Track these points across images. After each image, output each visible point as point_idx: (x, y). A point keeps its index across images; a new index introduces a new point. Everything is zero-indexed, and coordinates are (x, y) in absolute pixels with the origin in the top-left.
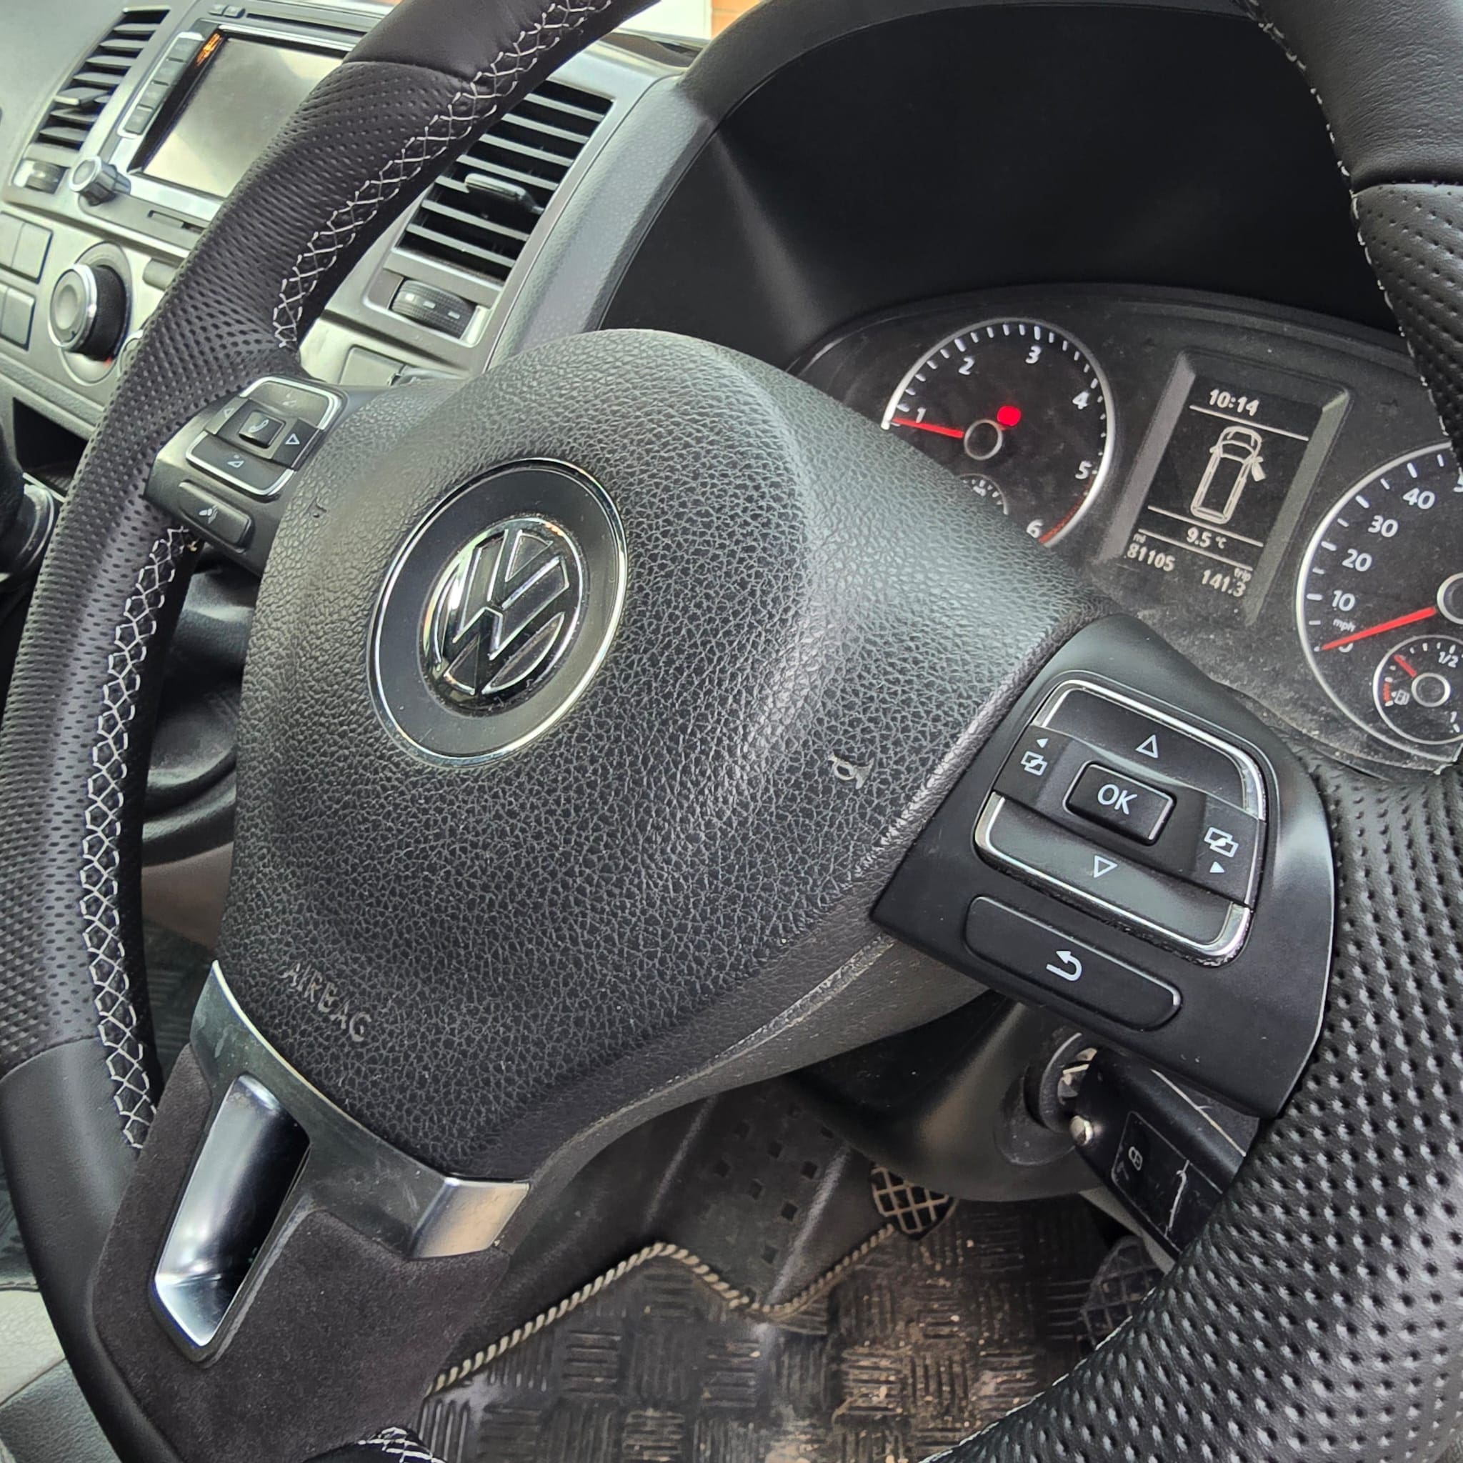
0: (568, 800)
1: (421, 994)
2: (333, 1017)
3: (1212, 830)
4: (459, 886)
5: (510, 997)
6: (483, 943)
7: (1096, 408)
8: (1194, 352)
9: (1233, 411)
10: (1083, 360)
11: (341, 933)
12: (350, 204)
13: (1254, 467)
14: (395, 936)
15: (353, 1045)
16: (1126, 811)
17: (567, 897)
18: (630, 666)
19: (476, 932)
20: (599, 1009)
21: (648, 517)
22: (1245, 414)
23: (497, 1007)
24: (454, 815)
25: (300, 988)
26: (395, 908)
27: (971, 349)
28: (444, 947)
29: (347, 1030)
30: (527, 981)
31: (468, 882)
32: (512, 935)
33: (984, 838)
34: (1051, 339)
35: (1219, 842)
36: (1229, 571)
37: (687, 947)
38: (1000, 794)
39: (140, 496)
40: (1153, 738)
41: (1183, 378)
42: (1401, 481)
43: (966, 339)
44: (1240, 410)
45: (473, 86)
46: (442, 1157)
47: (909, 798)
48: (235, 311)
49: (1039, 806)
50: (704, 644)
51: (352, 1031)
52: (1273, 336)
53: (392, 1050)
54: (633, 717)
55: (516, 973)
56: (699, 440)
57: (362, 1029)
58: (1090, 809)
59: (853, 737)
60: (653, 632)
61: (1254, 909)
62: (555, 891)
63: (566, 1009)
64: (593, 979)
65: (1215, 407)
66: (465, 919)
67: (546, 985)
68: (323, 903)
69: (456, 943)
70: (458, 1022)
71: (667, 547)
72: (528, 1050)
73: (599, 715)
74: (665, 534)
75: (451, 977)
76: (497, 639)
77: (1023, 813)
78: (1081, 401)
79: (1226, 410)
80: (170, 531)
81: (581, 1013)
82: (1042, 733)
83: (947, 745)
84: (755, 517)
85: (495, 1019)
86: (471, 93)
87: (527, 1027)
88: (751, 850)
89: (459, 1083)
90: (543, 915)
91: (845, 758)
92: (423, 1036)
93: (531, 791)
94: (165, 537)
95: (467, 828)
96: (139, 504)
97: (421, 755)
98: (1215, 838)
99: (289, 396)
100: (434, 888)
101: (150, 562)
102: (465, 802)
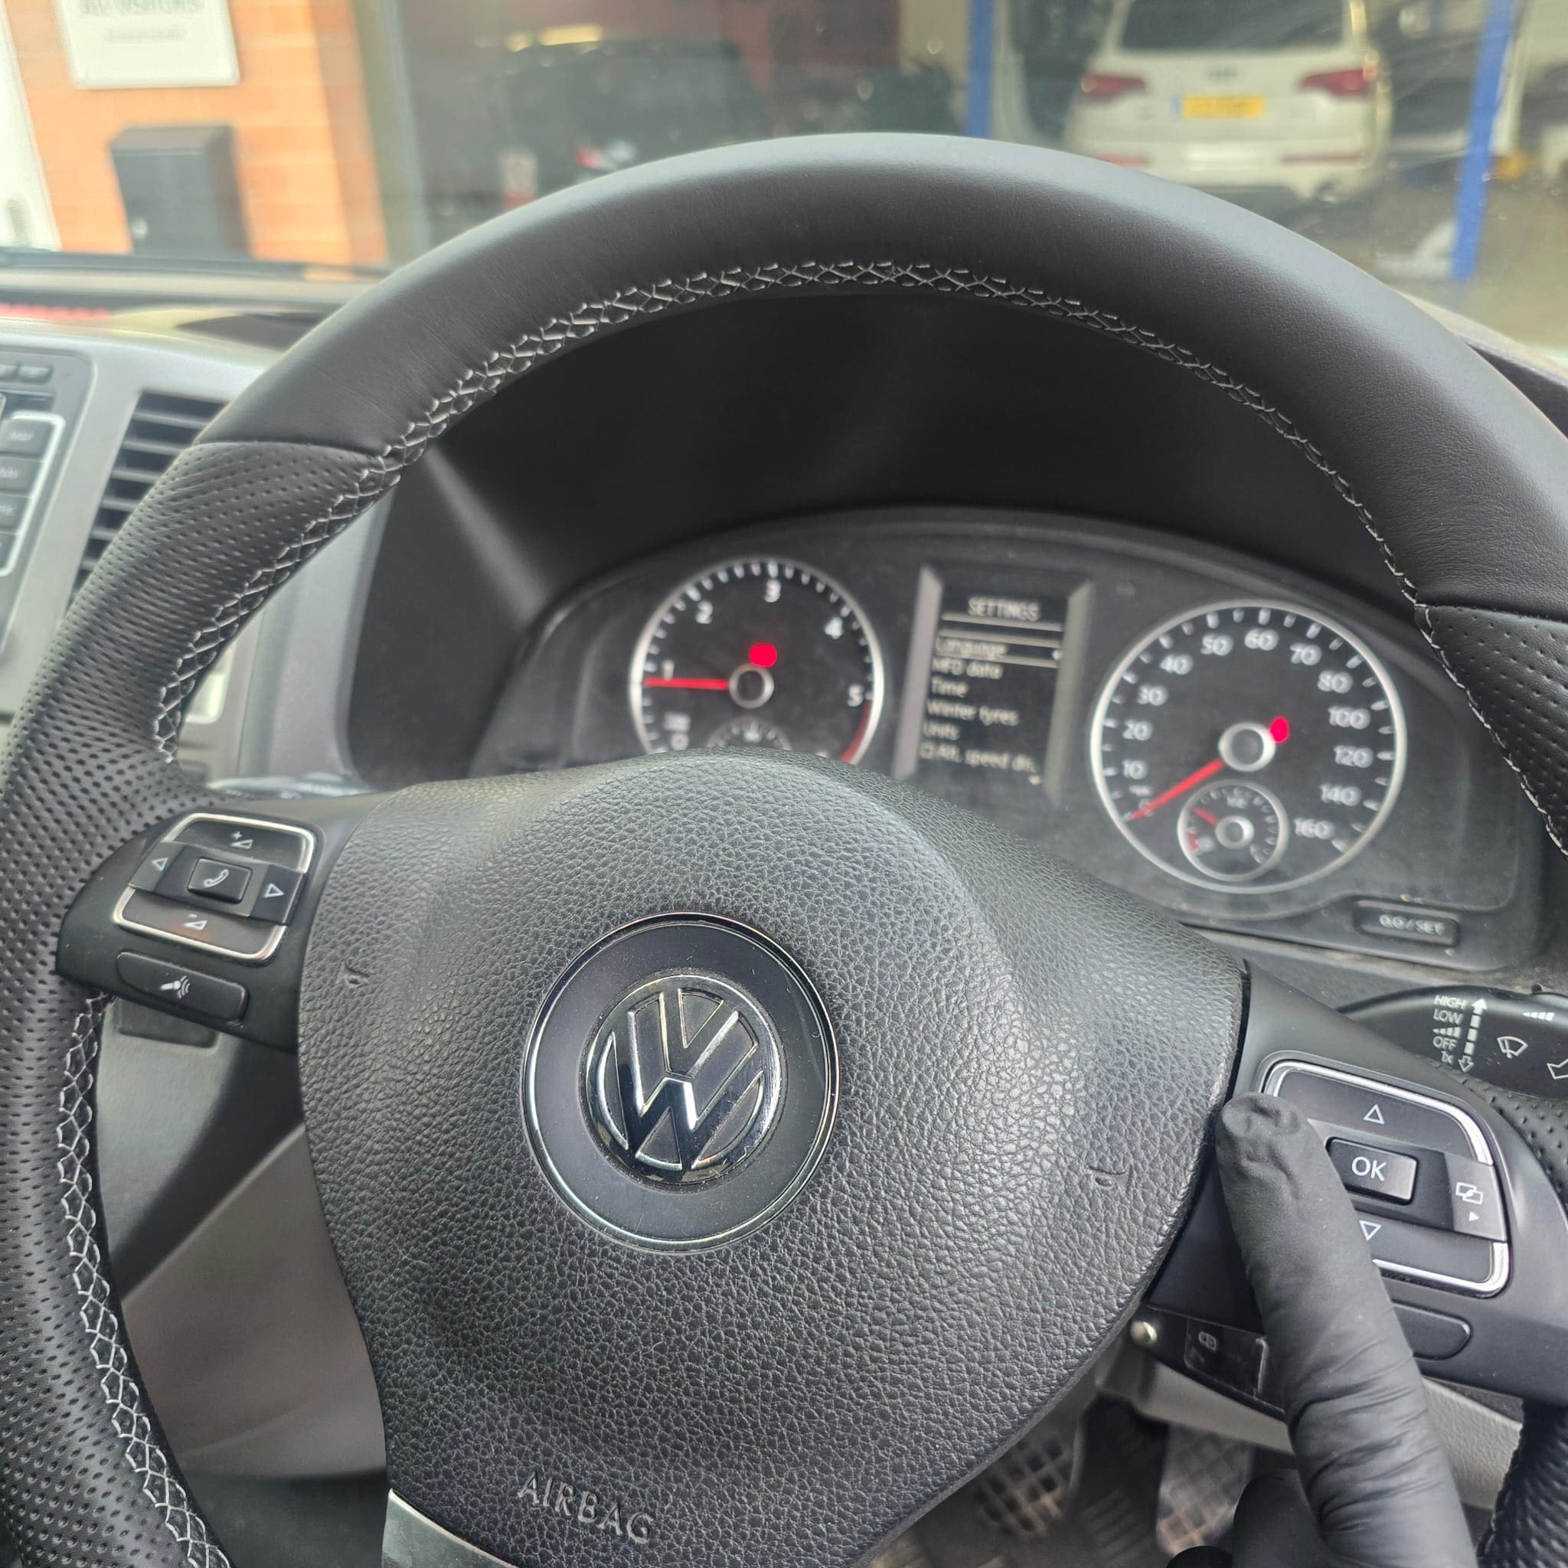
0: (839, 1263)
1: (707, 1481)
2: (601, 1526)
3: (1459, 1184)
4: (734, 1370)
5: (814, 1463)
6: (775, 1418)
7: (853, 633)
8: (937, 564)
10: (828, 590)
11: (584, 1439)
14: (660, 1431)
15: (638, 1548)
16: (1382, 1178)
17: (861, 1357)
18: (870, 1120)
19: (764, 1410)
20: (915, 1452)
21: (836, 965)
23: (801, 1475)
24: (708, 1301)
25: (545, 1504)
26: (655, 1403)
27: (705, 595)
28: (727, 1431)
29: (624, 1537)
30: (832, 1444)
31: (744, 1364)
32: (806, 1404)
34: (788, 573)
35: (1466, 1192)
37: (994, 1375)
39: (51, 973)
40: (1376, 1107)
41: (930, 587)
42: (1156, 651)
45: (380, 459)
47: (1174, 1196)
50: (939, 1086)
51: (631, 1535)
53: (689, 1542)
54: (887, 1172)
55: (817, 1439)
56: (858, 879)
57: (644, 1530)
59: (1101, 1148)
60: (882, 1083)
61: (1509, 1241)
62: (847, 1354)
63: (879, 1460)
64: (903, 1426)
66: (748, 1400)
67: (853, 1442)
68: (548, 1412)
69: (742, 1425)
70: (760, 1498)
71: (868, 995)
72: (847, 1508)
73: (850, 1175)
75: (740, 1457)
78: (832, 628)
80: (89, 1001)
81: (897, 1460)
85: (802, 1487)
86: (378, 467)
87: (840, 1486)
88: (1035, 1273)
89: (777, 1557)
90: (839, 1380)
91: (1099, 1170)
92: (722, 1522)
93: (794, 1262)
94: (85, 1009)
95: (727, 1311)
96: (53, 982)
97: (643, 1244)
98: (1464, 1190)
99: (237, 835)
100: (703, 1376)
101: (74, 1042)
102: (718, 1286)
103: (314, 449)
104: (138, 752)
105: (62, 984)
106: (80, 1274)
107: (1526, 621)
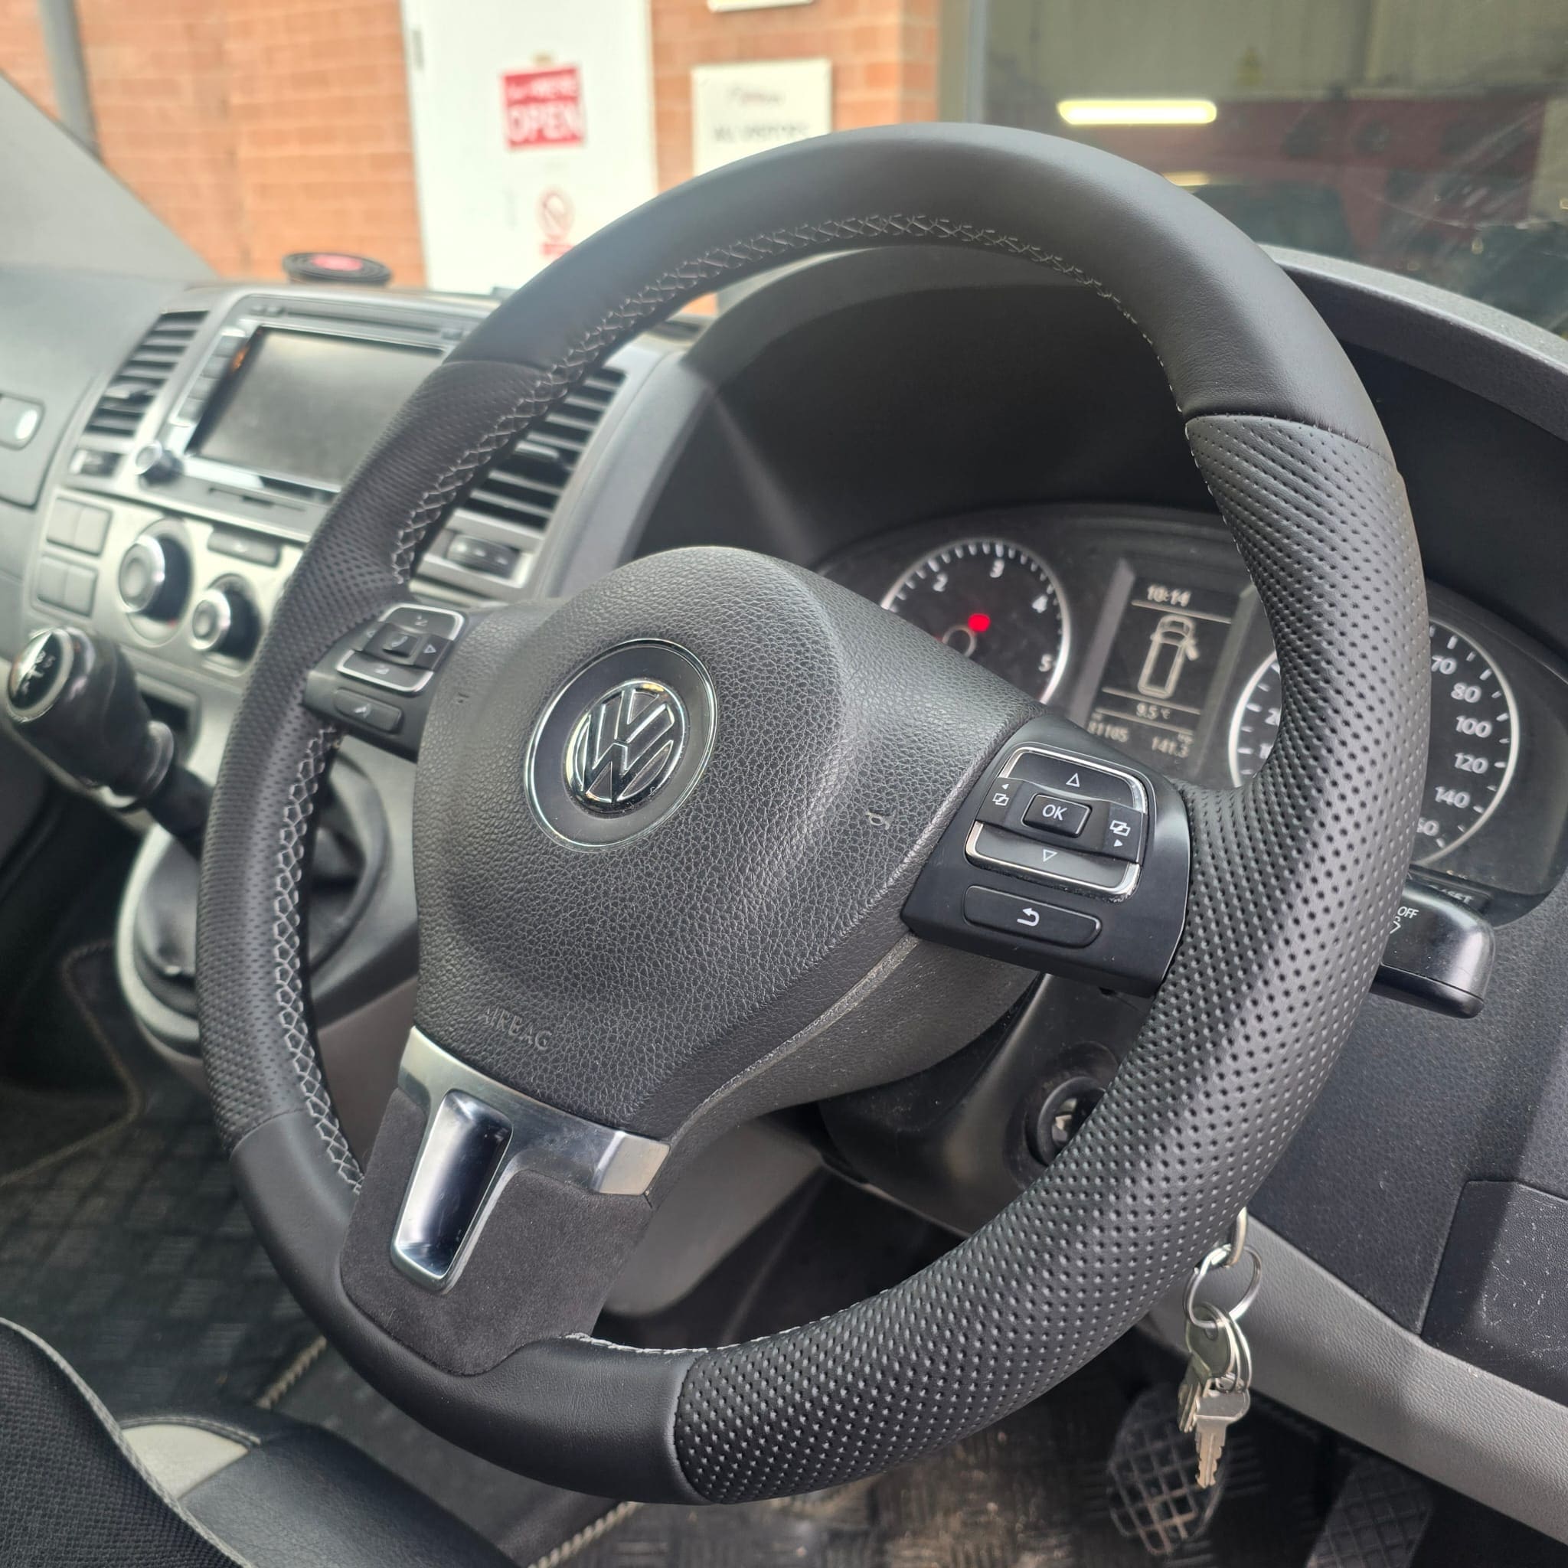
0: (689, 860)
1: (589, 1010)
2: (521, 1038)
3: (1114, 822)
4: (613, 929)
6: (634, 966)
7: (1053, 609)
8: (1131, 556)
9: (1167, 603)
10: (1039, 570)
11: (522, 981)
12: (454, 469)
13: (1189, 648)
14: (566, 973)
15: (540, 1053)
16: (1061, 818)
17: (693, 924)
18: (726, 768)
19: (628, 959)
20: (720, 996)
21: (729, 670)
22: (1178, 605)
23: (646, 1008)
24: (606, 882)
25: (492, 1024)
26: (565, 953)
27: (944, 568)
28: (604, 974)
29: (533, 1045)
30: (668, 986)
31: (620, 925)
32: (655, 956)
33: (971, 849)
34: (1011, 554)
35: (1119, 828)
36: (1172, 736)
37: (779, 945)
38: (980, 822)
39: (298, 705)
40: (1076, 776)
41: (1124, 578)
43: (939, 560)
44: (1173, 601)
45: (550, 375)
46: (613, 1116)
47: (921, 831)
48: (364, 557)
49: (1007, 824)
50: (776, 748)
51: (537, 1044)
52: (1195, 539)
53: (570, 1050)
54: (731, 800)
55: (659, 982)
56: (759, 617)
57: (545, 1042)
58: (1039, 820)
59: (881, 799)
60: (740, 744)
61: (1142, 866)
62: (684, 921)
63: (696, 1000)
64: (714, 977)
65: (1153, 601)
66: (619, 951)
67: (681, 986)
68: (505, 963)
69: (613, 969)
70: (618, 1023)
71: (744, 689)
72: (671, 1034)
73: (707, 802)
74: (741, 680)
75: (610, 994)
76: (625, 763)
77: (996, 831)
78: (1040, 605)
79: (1163, 603)
80: (321, 732)
81: (708, 1001)
82: (1004, 781)
83: (944, 796)
84: (803, 664)
85: (646, 1017)
86: (548, 379)
87: (669, 1017)
88: (818, 877)
89: (622, 1064)
90: (677, 939)
91: (877, 812)
92: (592, 1037)
93: (662, 858)
94: (317, 736)
95: (616, 889)
96: (298, 711)
97: (576, 846)
98: (1116, 826)
99: (420, 618)
100: (595, 934)
101: (307, 756)
102: (613, 872)
104: (379, 572)
105: (304, 713)
106: (280, 902)
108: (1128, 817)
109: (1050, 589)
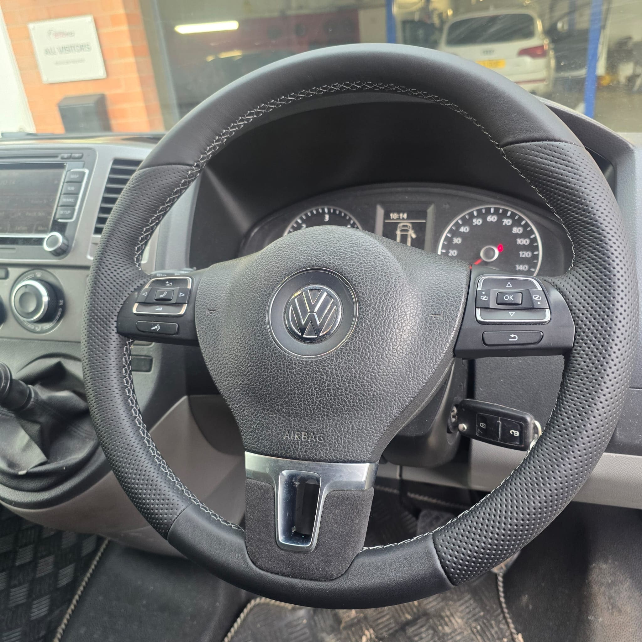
0: (365, 351)
1: (338, 420)
2: (309, 440)
4: (340, 386)
5: (367, 408)
6: (354, 398)
8: (382, 203)
9: (399, 219)
10: (346, 215)
11: (301, 418)
13: (412, 234)
14: (322, 409)
15: (321, 444)
16: (513, 300)
17: (376, 375)
18: (368, 311)
19: (351, 396)
20: (395, 400)
21: (352, 273)
22: (403, 219)
23: (364, 413)
24: (330, 369)
26: (319, 401)
27: (304, 221)
28: (341, 404)
29: (316, 442)
30: (371, 402)
31: (343, 384)
33: (479, 318)
34: (332, 211)
35: (536, 298)
37: (414, 374)
38: (478, 308)
39: (116, 333)
40: (509, 283)
41: (380, 212)
42: (457, 225)
43: (301, 218)
44: (401, 218)
45: (194, 168)
46: (364, 458)
47: (456, 317)
48: (123, 262)
49: (491, 307)
50: (386, 299)
51: (318, 440)
52: (406, 192)
53: (335, 439)
54: (375, 324)
55: (367, 401)
56: (355, 250)
58: (504, 302)
59: (434, 309)
60: (370, 301)
61: (550, 308)
62: (371, 375)
63: (385, 404)
64: (390, 393)
65: (393, 219)
66: (346, 394)
67: (377, 401)
68: (289, 413)
69: (345, 402)
70: (353, 422)
71: (362, 279)
72: (379, 420)
73: (365, 326)
74: (360, 276)
75: (346, 411)
77: (487, 310)
79: (397, 219)
80: (127, 342)
81: (390, 403)
82: (482, 291)
83: (460, 302)
84: (383, 265)
85: (365, 416)
86: (193, 170)
87: (376, 414)
88: (421, 344)
89: (361, 437)
90: (370, 383)
91: (435, 314)
92: (344, 431)
93: (353, 353)
94: (126, 345)
95: (336, 370)
96: (116, 336)
97: (309, 358)
98: (535, 297)
99: (167, 282)
100: (332, 390)
101: (125, 355)
102: (332, 364)
103: (174, 166)
104: (131, 267)
105: (119, 336)
107: (528, 144)
108: (537, 293)
109: (352, 222)
